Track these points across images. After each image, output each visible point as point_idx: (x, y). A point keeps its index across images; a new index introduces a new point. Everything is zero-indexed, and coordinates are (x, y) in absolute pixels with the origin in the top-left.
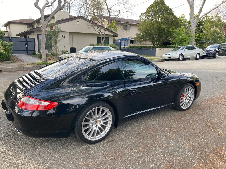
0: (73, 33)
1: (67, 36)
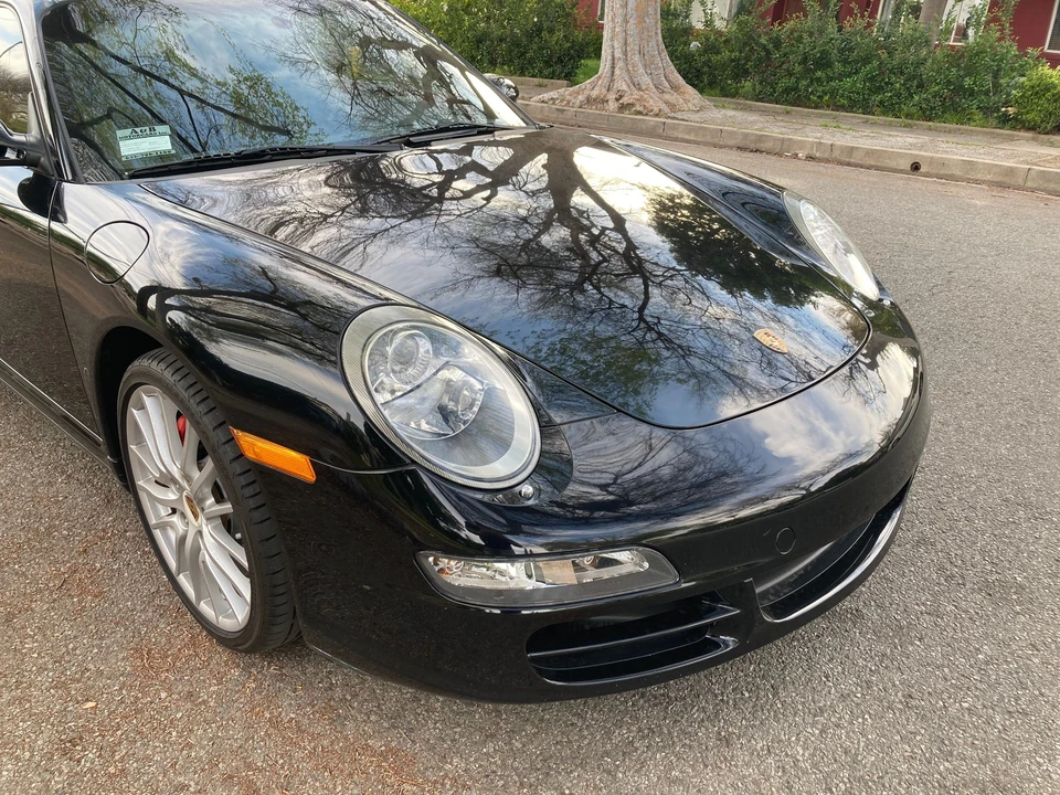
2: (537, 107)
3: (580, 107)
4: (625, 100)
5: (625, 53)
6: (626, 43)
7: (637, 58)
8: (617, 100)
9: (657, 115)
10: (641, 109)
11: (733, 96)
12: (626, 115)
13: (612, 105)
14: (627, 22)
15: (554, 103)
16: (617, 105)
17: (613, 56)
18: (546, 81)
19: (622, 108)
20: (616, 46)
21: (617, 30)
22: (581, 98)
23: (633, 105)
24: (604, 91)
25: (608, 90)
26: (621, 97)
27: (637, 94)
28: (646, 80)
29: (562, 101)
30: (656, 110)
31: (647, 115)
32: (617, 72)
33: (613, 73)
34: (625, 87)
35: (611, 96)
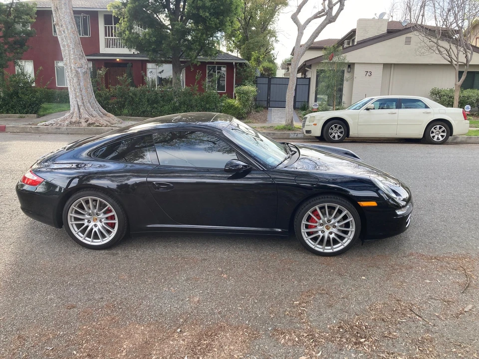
0: (393, 66)
1: (378, 72)
2: (44, 128)
3: (67, 126)
4: (90, 121)
5: (83, 103)
6: (82, 99)
7: (89, 104)
8: (86, 122)
9: (106, 126)
10: (98, 124)
11: (120, 115)
12: (92, 127)
13: (84, 124)
14: (81, 91)
15: (52, 125)
16: (86, 124)
17: (78, 105)
18: (24, 115)
19: (89, 125)
20: (78, 100)
21: (77, 94)
22: (67, 122)
23: (94, 123)
24: (78, 119)
25: (80, 118)
26: (87, 121)
27: (94, 119)
28: (94, 113)
29: (57, 124)
30: (105, 124)
31: (102, 126)
32: (81, 110)
33: (79, 111)
34: (87, 117)
35: (83, 121)
